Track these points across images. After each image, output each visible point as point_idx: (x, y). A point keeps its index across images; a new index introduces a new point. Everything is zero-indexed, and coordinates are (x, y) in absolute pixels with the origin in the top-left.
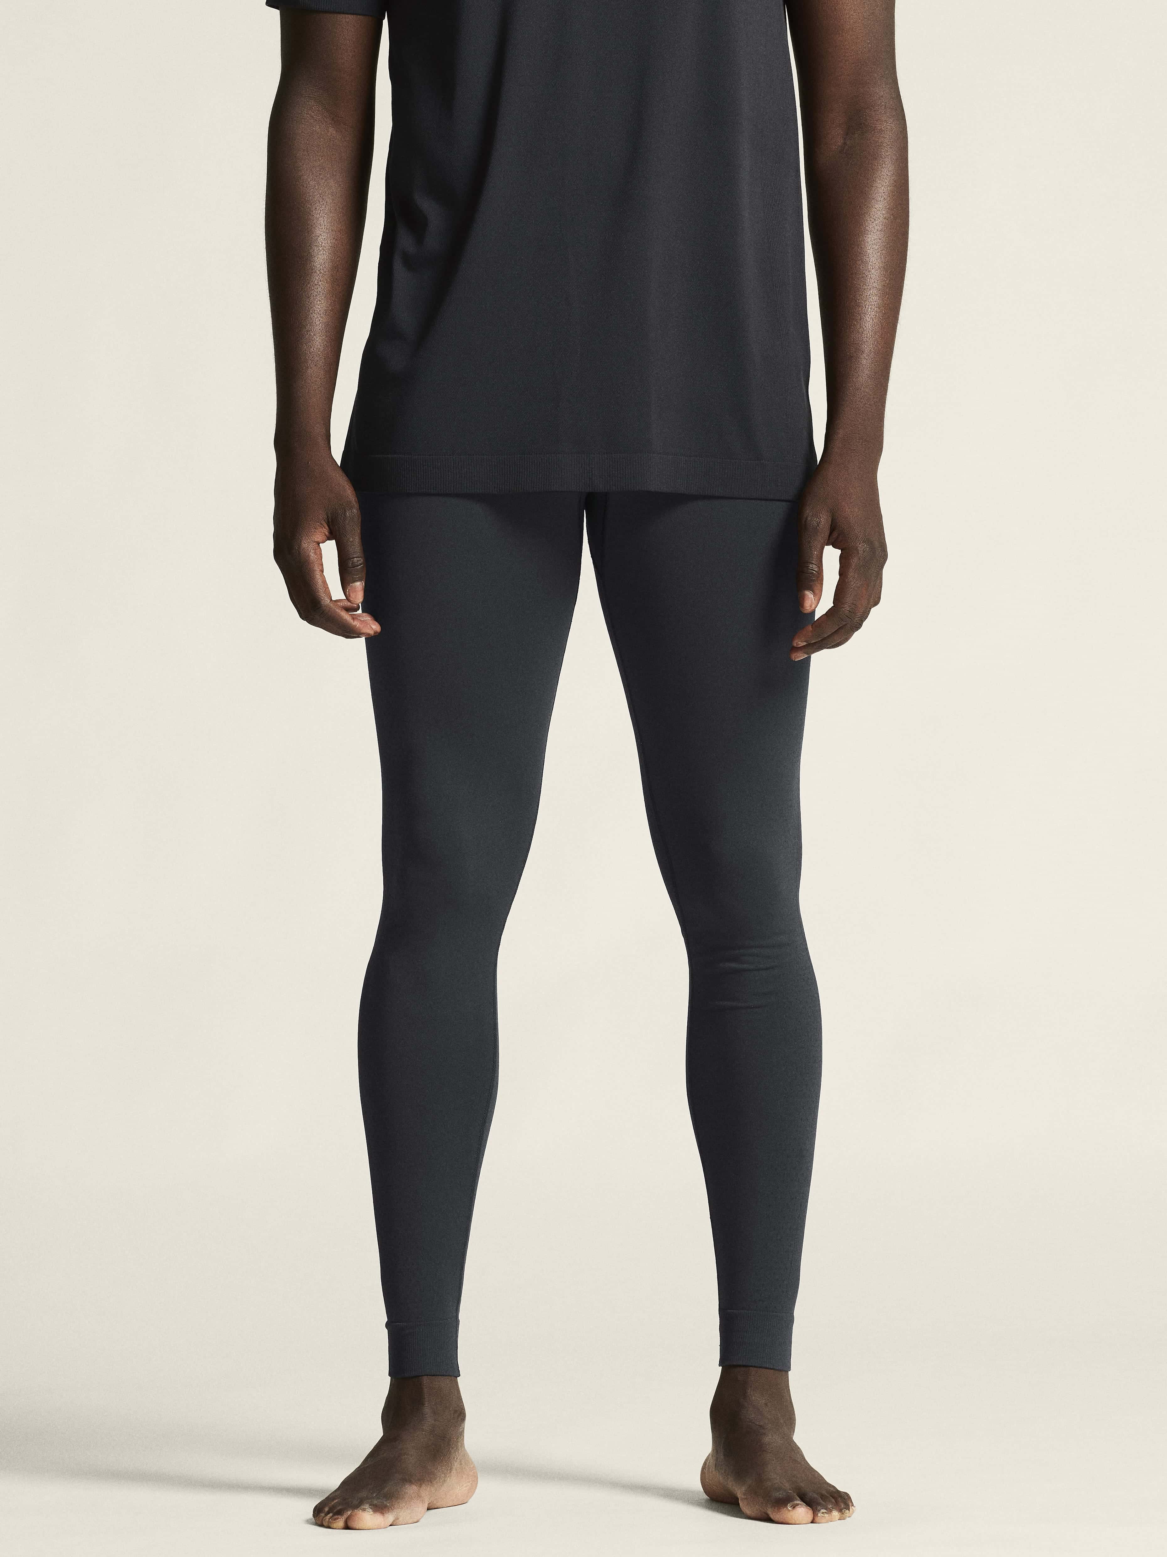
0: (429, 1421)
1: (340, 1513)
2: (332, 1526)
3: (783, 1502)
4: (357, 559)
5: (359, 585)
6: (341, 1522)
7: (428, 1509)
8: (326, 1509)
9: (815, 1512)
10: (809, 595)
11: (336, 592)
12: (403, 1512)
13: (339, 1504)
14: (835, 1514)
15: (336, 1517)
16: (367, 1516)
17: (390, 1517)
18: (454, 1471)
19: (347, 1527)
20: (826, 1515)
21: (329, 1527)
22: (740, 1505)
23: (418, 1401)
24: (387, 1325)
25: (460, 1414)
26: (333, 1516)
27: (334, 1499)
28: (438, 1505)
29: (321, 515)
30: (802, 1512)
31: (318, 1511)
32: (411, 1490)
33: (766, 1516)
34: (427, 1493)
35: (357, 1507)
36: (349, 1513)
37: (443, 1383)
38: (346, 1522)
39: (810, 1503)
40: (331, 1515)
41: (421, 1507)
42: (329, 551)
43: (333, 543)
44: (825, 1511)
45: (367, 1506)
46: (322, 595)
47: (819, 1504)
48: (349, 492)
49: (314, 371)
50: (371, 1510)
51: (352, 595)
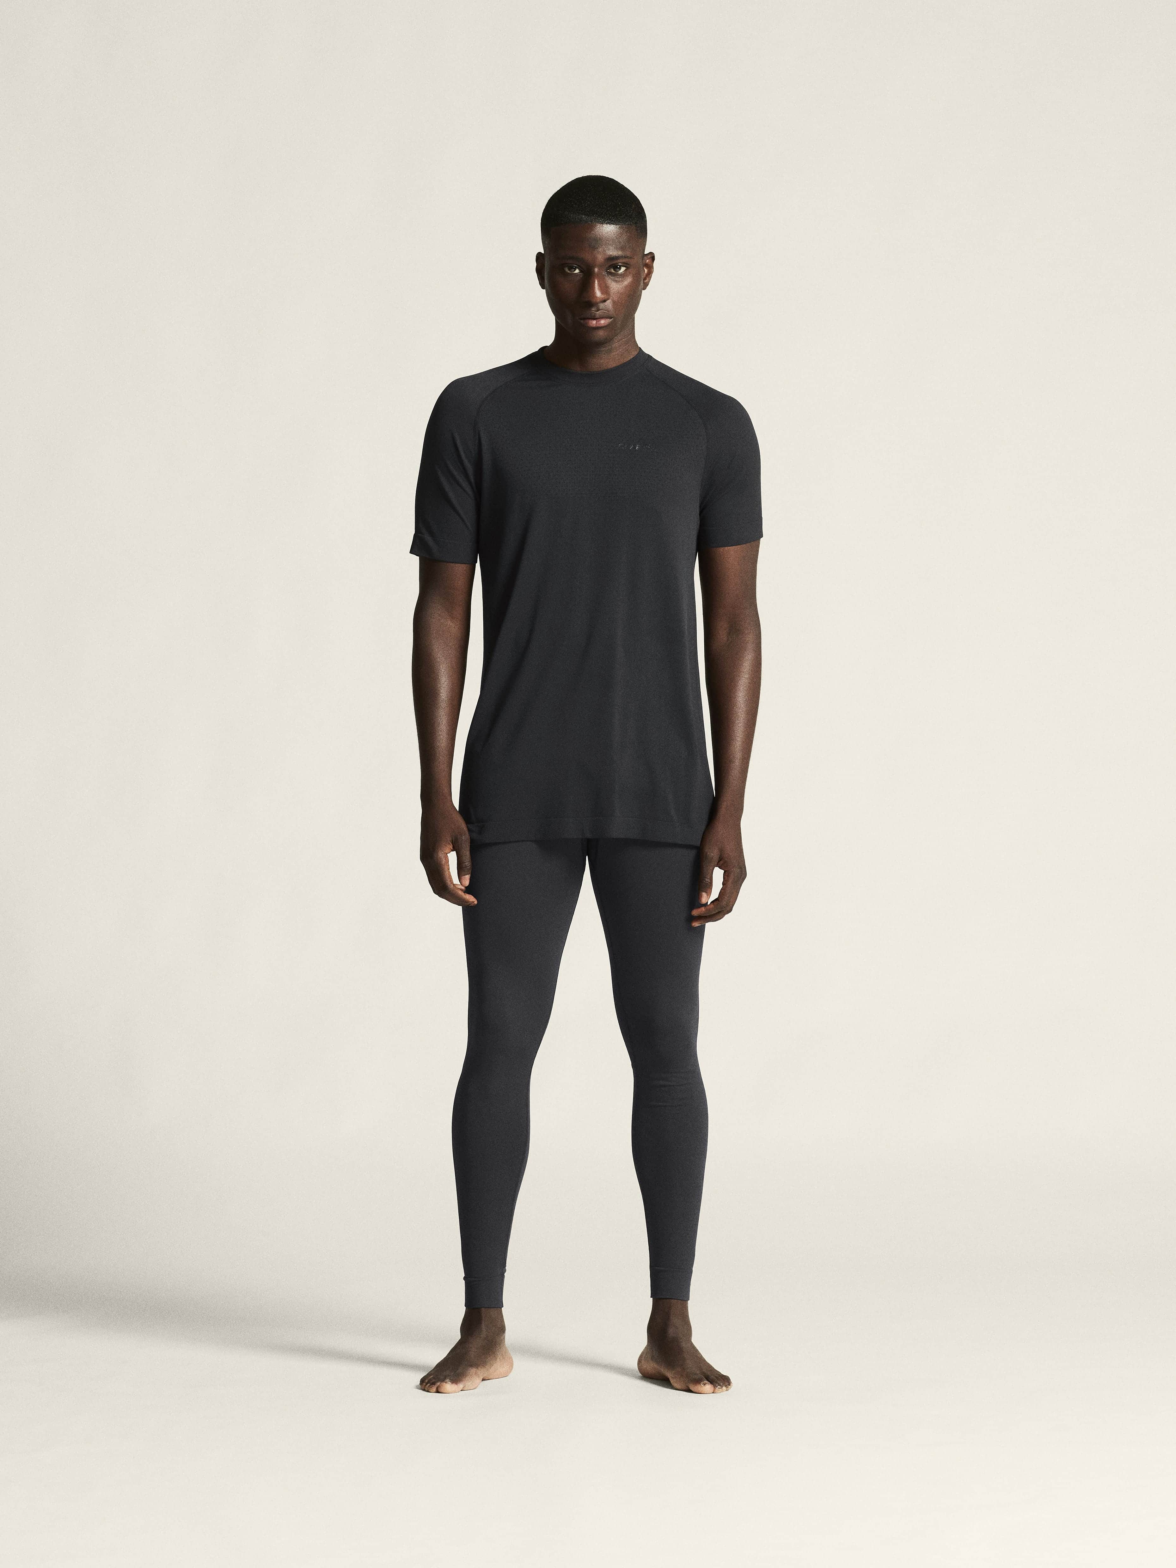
0: (484, 1334)
1: (434, 1384)
2: (429, 1390)
3: (698, 1381)
4: (467, 863)
5: (468, 877)
6: (434, 1389)
7: (482, 1380)
8: (427, 1381)
9: (715, 1387)
10: (704, 894)
11: (456, 880)
12: (468, 1383)
13: (434, 1378)
14: (724, 1388)
15: (431, 1386)
16: (448, 1386)
17: (461, 1386)
18: (498, 1360)
19: (438, 1392)
20: (720, 1389)
21: (428, 1391)
22: (671, 1382)
23: (479, 1321)
24: (464, 1278)
25: (503, 1329)
26: (430, 1386)
27: (431, 1375)
28: (489, 1378)
29: (449, 839)
30: (708, 1387)
31: (422, 1381)
32: (473, 1370)
33: (687, 1388)
34: (482, 1372)
35: (443, 1380)
36: (439, 1384)
37: (493, 1312)
38: (437, 1388)
39: (712, 1382)
40: (429, 1384)
41: (477, 1380)
42: (452, 857)
43: (454, 853)
44: (720, 1387)
45: (447, 1380)
46: (448, 882)
47: (716, 1382)
48: (463, 825)
49: (441, 756)
50: (450, 1383)
51: (463, 883)
